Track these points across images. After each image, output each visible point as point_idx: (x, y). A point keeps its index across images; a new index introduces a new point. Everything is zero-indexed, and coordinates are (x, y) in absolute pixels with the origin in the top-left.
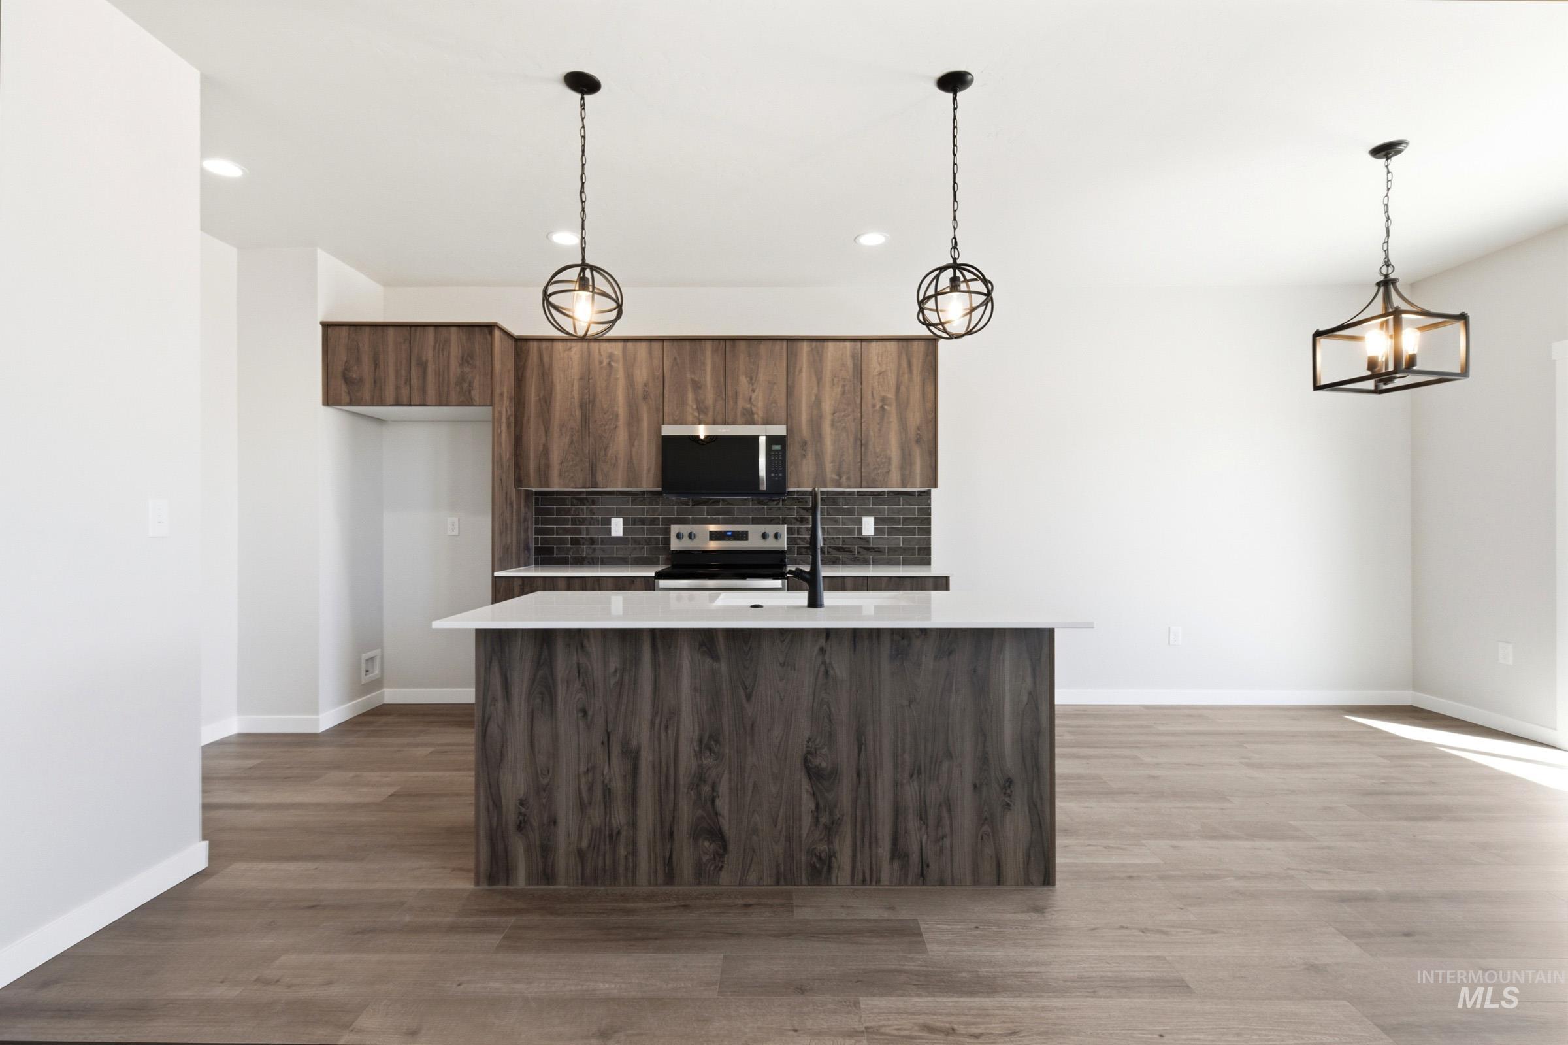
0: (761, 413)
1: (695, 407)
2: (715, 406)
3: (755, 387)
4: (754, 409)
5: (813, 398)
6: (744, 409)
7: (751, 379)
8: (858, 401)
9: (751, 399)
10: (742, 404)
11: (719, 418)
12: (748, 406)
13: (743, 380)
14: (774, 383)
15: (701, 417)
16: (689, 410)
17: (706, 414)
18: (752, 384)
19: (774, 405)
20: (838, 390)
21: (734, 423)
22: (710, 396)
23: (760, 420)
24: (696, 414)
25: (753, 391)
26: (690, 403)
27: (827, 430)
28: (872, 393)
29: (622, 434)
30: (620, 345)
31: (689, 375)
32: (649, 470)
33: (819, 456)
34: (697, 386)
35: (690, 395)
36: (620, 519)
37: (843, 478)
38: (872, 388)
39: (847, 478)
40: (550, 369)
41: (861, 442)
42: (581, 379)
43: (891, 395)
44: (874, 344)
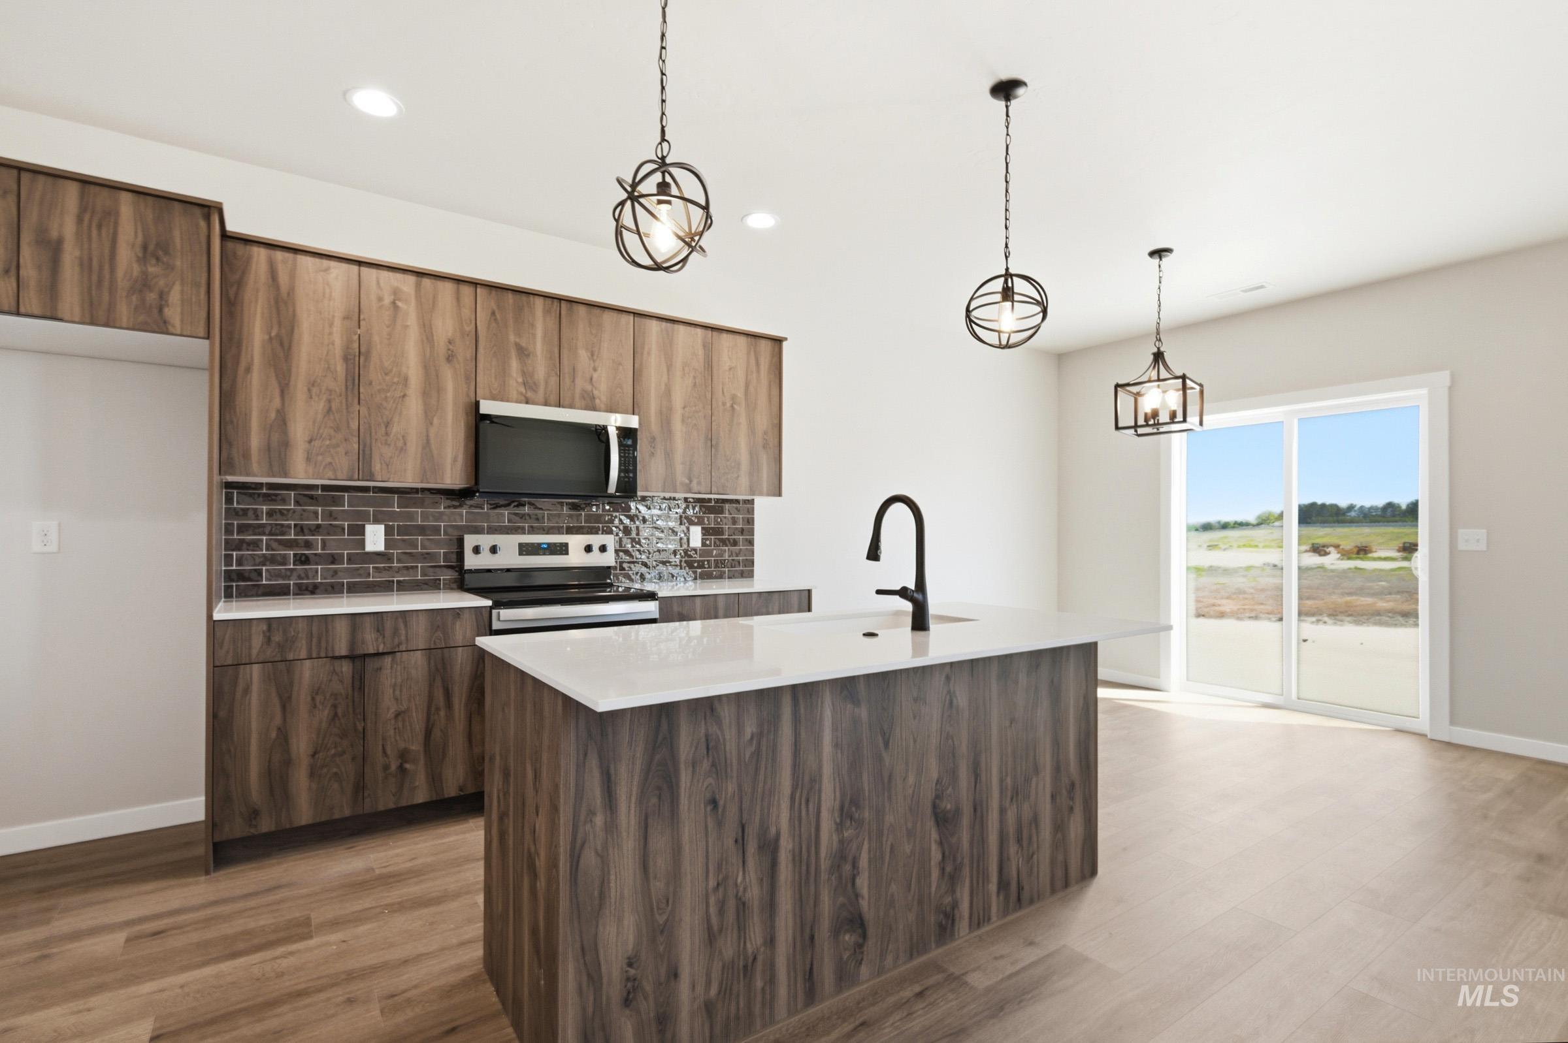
0: (604, 398)
1: (520, 380)
2: (546, 382)
3: (597, 364)
4: (596, 393)
5: (663, 387)
6: (584, 391)
7: (592, 355)
8: (709, 395)
9: (591, 379)
10: (580, 384)
11: (553, 398)
12: (589, 387)
13: (583, 354)
14: (620, 364)
15: (529, 394)
16: (512, 383)
17: (535, 391)
18: (594, 361)
19: (619, 390)
20: (689, 381)
21: (571, 406)
22: (541, 368)
23: (603, 406)
24: (522, 390)
25: (595, 370)
26: (514, 375)
27: (678, 426)
28: (723, 391)
29: (414, 406)
30: (412, 279)
31: (512, 338)
32: (455, 460)
33: (669, 455)
34: (523, 353)
35: (514, 364)
36: (383, 526)
37: (695, 482)
38: (723, 384)
39: (699, 483)
40: (292, 291)
41: (711, 442)
42: (346, 318)
43: (740, 394)
44: (724, 336)
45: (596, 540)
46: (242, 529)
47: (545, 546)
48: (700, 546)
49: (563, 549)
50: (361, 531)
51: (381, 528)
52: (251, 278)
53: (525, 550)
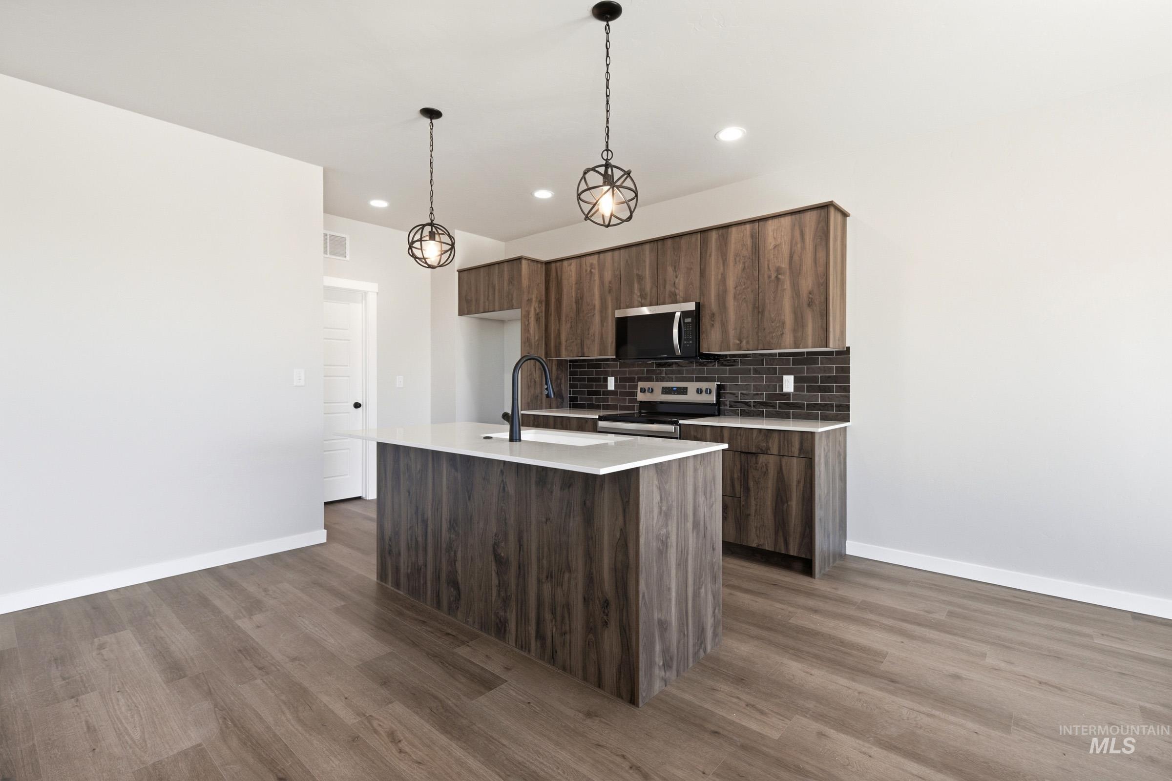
0: (681, 294)
1: (639, 294)
2: (651, 292)
3: (677, 273)
4: (677, 291)
5: (720, 277)
6: (670, 292)
7: (675, 268)
8: (756, 274)
9: (675, 283)
10: (669, 288)
11: (654, 301)
12: (673, 289)
13: (670, 269)
14: (691, 269)
15: (643, 301)
16: (635, 297)
17: (645, 299)
18: (676, 272)
19: (691, 286)
20: (740, 266)
21: (664, 303)
22: (648, 284)
23: (681, 299)
24: (640, 299)
25: (677, 277)
26: (636, 292)
27: (731, 303)
28: (768, 266)
29: (597, 319)
30: (596, 256)
31: (635, 271)
32: (612, 342)
33: (724, 325)
34: (640, 278)
35: (636, 286)
36: (614, 378)
37: (744, 342)
38: (768, 261)
39: (748, 343)
40: (561, 279)
41: (758, 310)
42: (576, 284)
43: (785, 265)
44: (770, 222)
45: (704, 385)
46: (575, 380)
47: (675, 389)
48: (793, 391)
49: (683, 391)
50: (606, 380)
51: (613, 378)
52: (551, 277)
53: (666, 391)
